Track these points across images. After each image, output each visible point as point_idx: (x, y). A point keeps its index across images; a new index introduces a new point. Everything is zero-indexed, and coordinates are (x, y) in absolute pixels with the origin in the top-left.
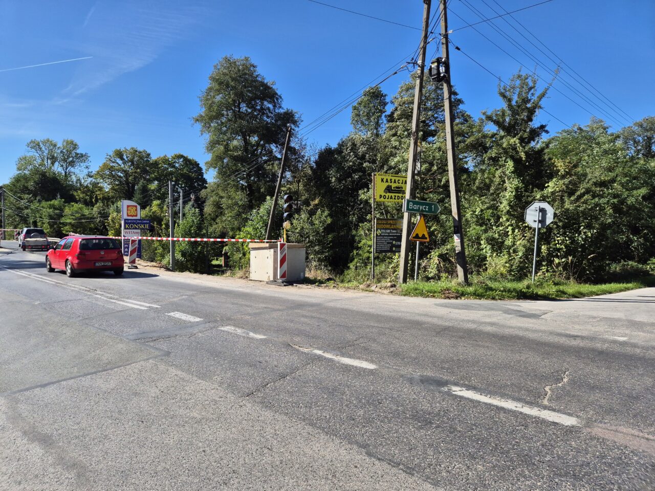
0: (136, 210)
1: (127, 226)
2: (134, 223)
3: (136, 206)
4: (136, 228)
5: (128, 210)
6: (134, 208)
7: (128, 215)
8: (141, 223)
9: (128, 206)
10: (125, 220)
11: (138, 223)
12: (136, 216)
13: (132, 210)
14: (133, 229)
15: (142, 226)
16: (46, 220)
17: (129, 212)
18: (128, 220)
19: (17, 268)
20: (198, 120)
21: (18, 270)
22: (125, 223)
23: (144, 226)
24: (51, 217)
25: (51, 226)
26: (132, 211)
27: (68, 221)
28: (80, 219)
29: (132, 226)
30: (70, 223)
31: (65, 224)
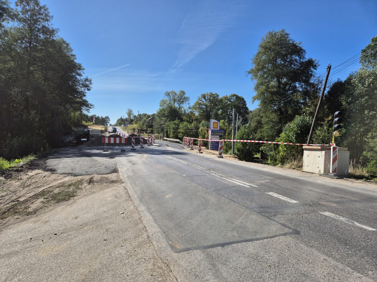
0: (218, 125)
1: (212, 134)
2: (216, 132)
3: (217, 123)
4: (217, 135)
5: (213, 125)
6: (217, 124)
7: (213, 128)
8: (220, 132)
9: (214, 123)
10: (212, 130)
11: (218, 132)
12: (217, 128)
13: (215, 125)
14: (216, 135)
15: (220, 134)
16: (172, 130)
17: (214, 126)
18: (213, 130)
19: (166, 154)
20: (250, 72)
21: (166, 155)
22: (212, 132)
23: (221, 134)
24: (174, 129)
25: (174, 133)
27: (181, 131)
28: (187, 130)
29: (215, 134)
30: (182, 132)
31: (179, 132)
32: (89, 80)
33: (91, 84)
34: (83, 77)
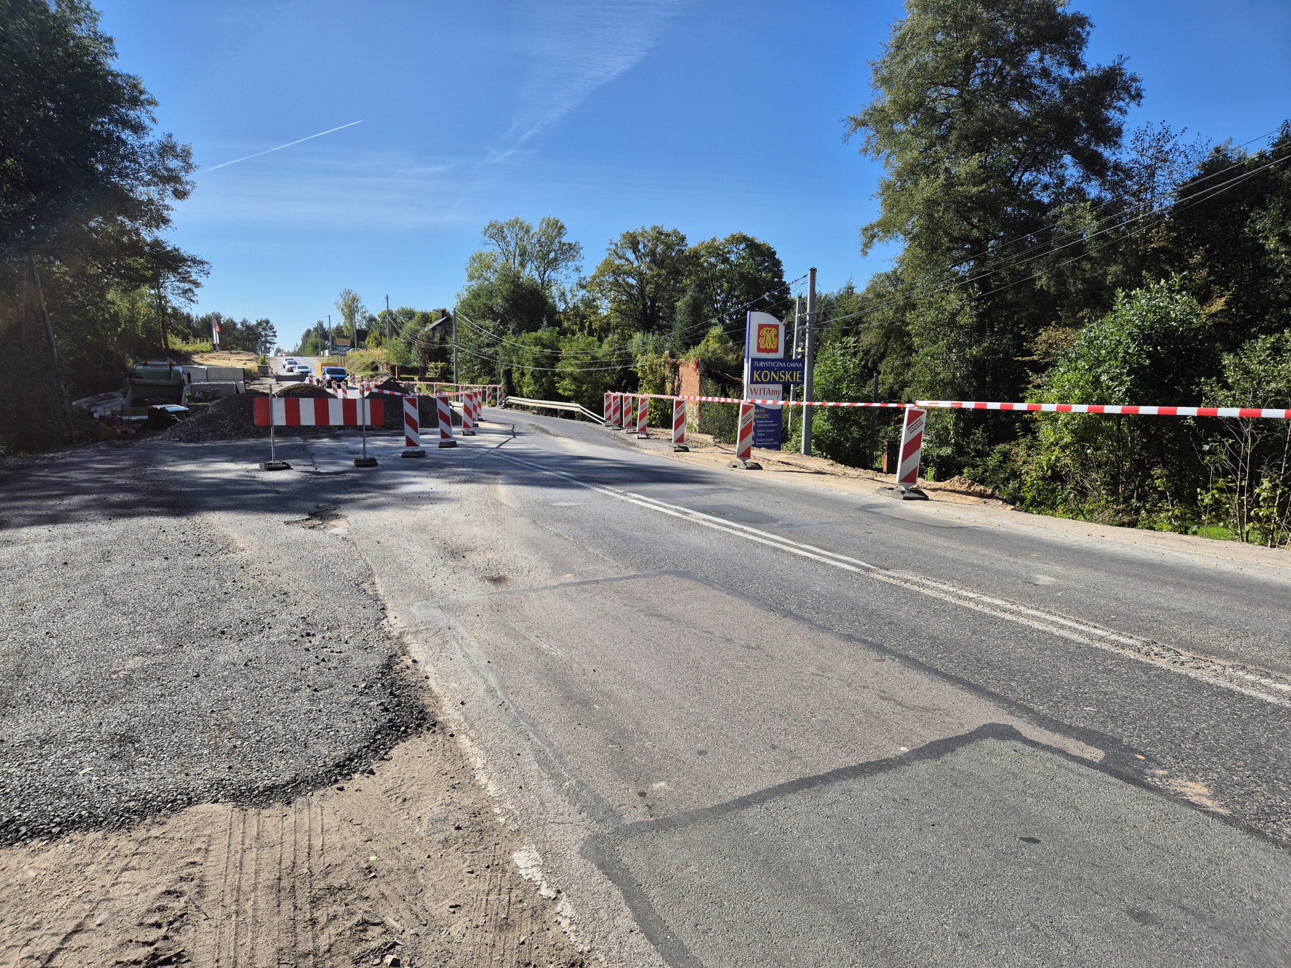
0: (777, 336)
1: (756, 376)
2: (770, 369)
3: (776, 327)
4: (774, 382)
5: (759, 336)
6: (774, 331)
7: (760, 350)
8: (785, 369)
9: (761, 327)
10: (753, 360)
11: (780, 369)
12: (776, 350)
13: (768, 335)
14: (769, 382)
15: (788, 376)
16: (529, 368)
18: (759, 360)
22: (753, 368)
23: (792, 376)
24: (537, 362)
26: (768, 338)
27: (569, 369)
28: (590, 365)
29: (766, 377)
32: (179, 150)
33: (188, 167)
34: (154, 137)
